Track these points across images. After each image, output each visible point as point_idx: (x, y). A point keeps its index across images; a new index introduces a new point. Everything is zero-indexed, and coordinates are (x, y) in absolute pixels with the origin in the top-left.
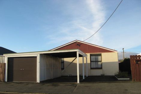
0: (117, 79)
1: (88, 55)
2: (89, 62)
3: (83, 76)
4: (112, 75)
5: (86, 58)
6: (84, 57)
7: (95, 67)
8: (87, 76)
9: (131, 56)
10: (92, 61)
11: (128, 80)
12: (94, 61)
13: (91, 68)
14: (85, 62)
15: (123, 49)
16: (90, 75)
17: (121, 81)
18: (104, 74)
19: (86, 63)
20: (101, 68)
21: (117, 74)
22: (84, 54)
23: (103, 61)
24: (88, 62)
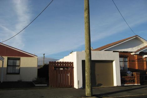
0: (35, 86)
1: (6, 58)
2: (5, 65)
4: (30, 81)
5: (3, 62)
7: (12, 72)
8: (2, 82)
9: (50, 62)
10: (9, 64)
11: (46, 86)
12: (12, 65)
13: (8, 74)
15: (44, 54)
16: (5, 81)
17: (38, 88)
18: (21, 80)
19: (2, 67)
20: (19, 73)
21: (35, 80)
23: (21, 66)
24: (4, 67)
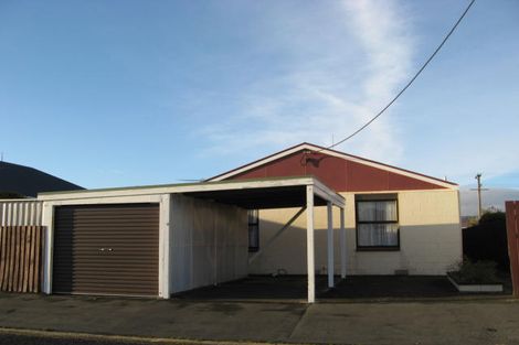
0: (457, 290)
1: (349, 197)
2: (350, 223)
3: (327, 276)
4: (436, 273)
5: (342, 209)
6: (334, 207)
7: (372, 244)
8: (343, 277)
9: (509, 204)
10: (361, 219)
11: (497, 293)
12: (372, 219)
13: (360, 249)
14: (336, 224)
15: (479, 176)
16: (354, 273)
17: (470, 297)
18: (407, 271)
19: (339, 227)
20: (397, 248)
21: (457, 269)
22: (332, 193)
23: (403, 222)
24: (346, 226)
